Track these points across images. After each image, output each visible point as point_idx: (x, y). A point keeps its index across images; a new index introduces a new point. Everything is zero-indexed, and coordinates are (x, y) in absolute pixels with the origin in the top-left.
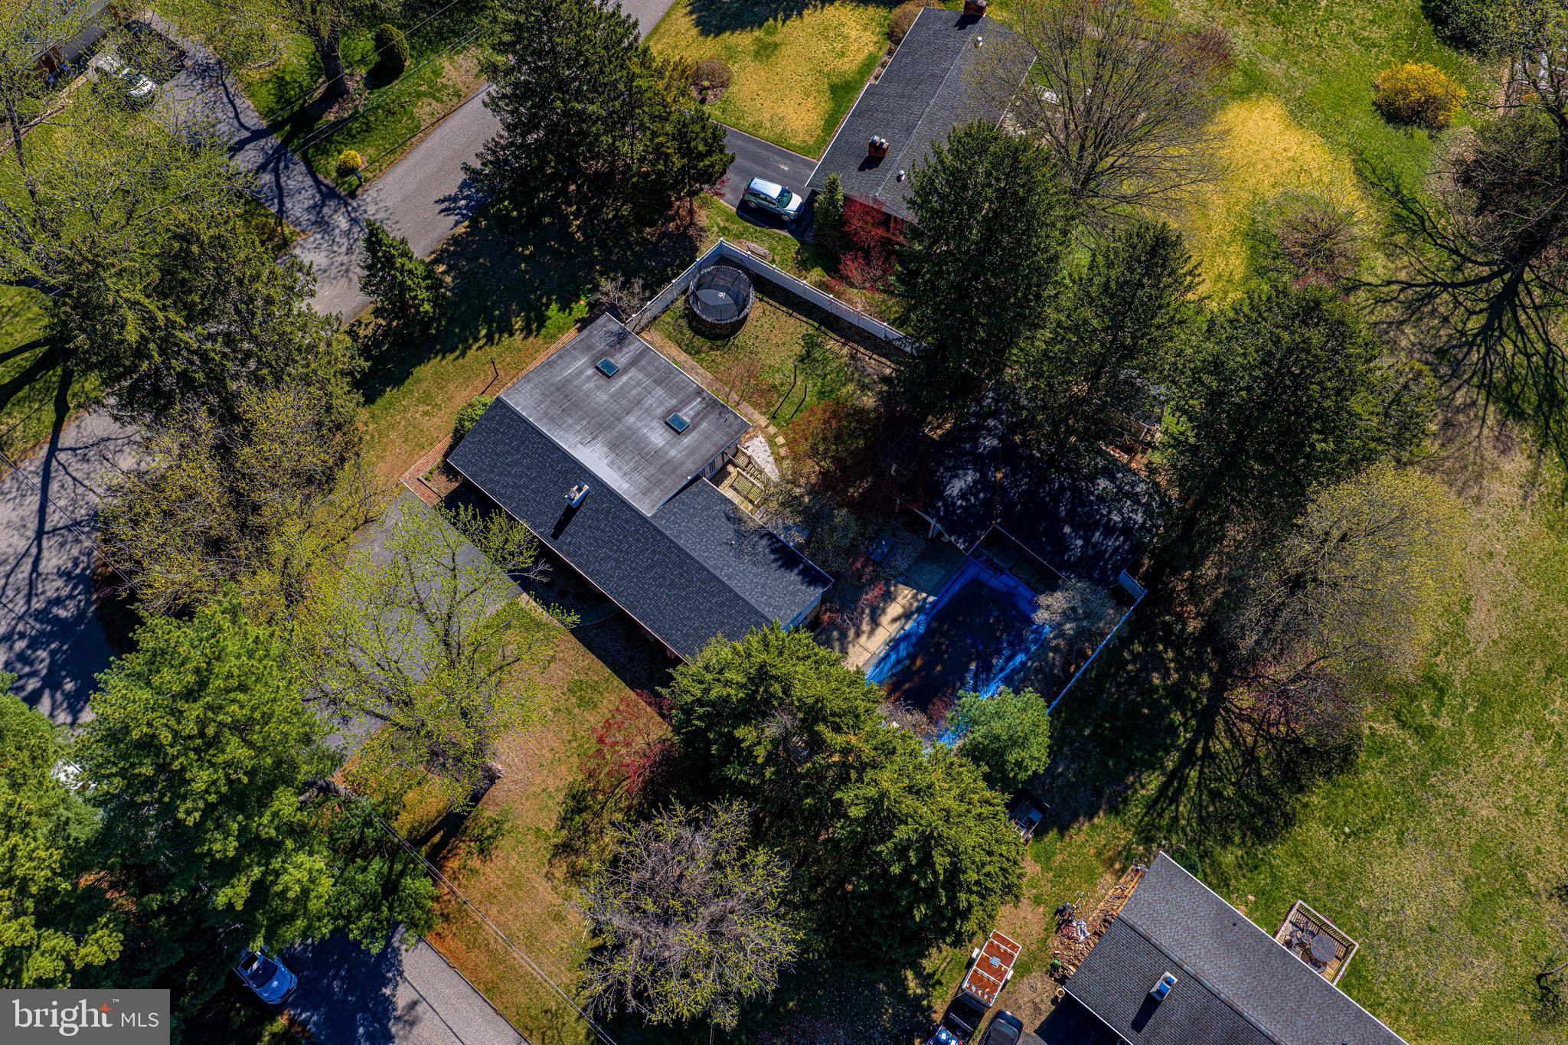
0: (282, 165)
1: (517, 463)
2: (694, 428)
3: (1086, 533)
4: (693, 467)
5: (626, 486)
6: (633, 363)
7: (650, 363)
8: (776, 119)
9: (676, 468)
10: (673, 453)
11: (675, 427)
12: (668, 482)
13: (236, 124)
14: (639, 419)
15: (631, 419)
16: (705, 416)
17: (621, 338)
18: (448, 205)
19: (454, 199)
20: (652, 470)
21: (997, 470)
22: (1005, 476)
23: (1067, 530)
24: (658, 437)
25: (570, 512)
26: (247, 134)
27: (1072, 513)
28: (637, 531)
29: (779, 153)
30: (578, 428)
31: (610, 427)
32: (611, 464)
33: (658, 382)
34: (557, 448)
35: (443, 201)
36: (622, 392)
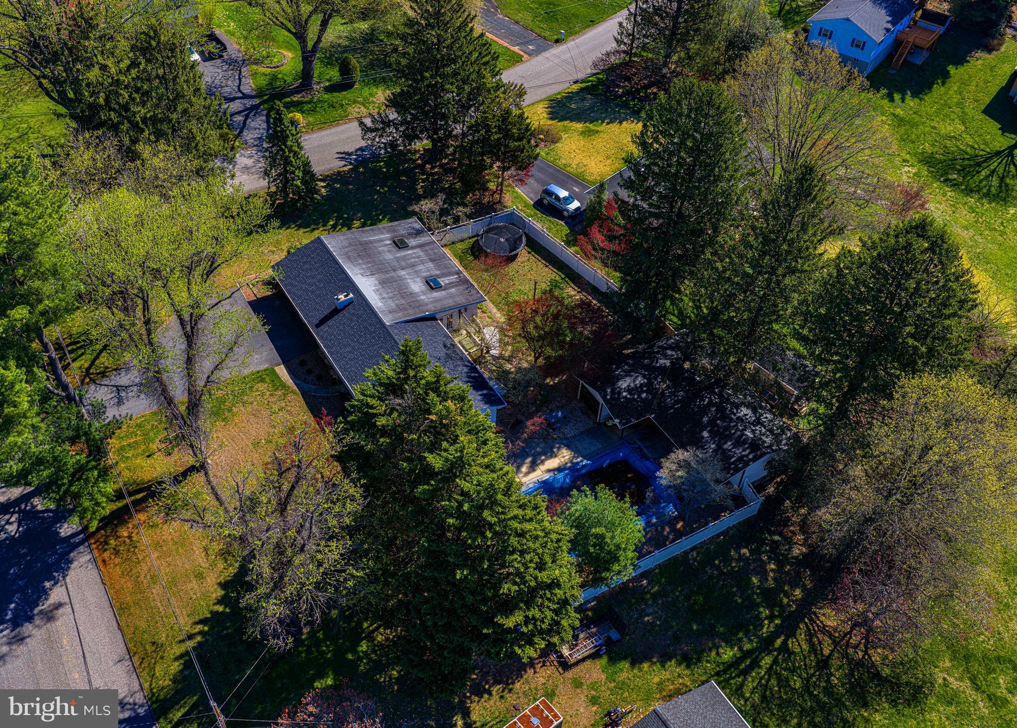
0: (253, 114)
1: (313, 277)
2: (445, 289)
3: (720, 441)
4: (433, 309)
5: (380, 304)
6: (420, 246)
7: (432, 249)
8: (581, 165)
9: (420, 306)
10: (423, 297)
11: (432, 284)
12: (411, 311)
13: (236, 89)
14: (409, 274)
15: (403, 273)
16: (456, 286)
17: (418, 233)
18: (345, 156)
19: (350, 154)
20: (403, 302)
21: (664, 381)
22: (668, 387)
23: (705, 434)
24: (416, 286)
25: (335, 312)
26: (240, 95)
27: (712, 422)
28: (375, 332)
29: (576, 181)
30: (364, 266)
31: (387, 272)
32: (375, 291)
33: (432, 260)
34: (344, 272)
35: (342, 153)
36: (404, 258)
